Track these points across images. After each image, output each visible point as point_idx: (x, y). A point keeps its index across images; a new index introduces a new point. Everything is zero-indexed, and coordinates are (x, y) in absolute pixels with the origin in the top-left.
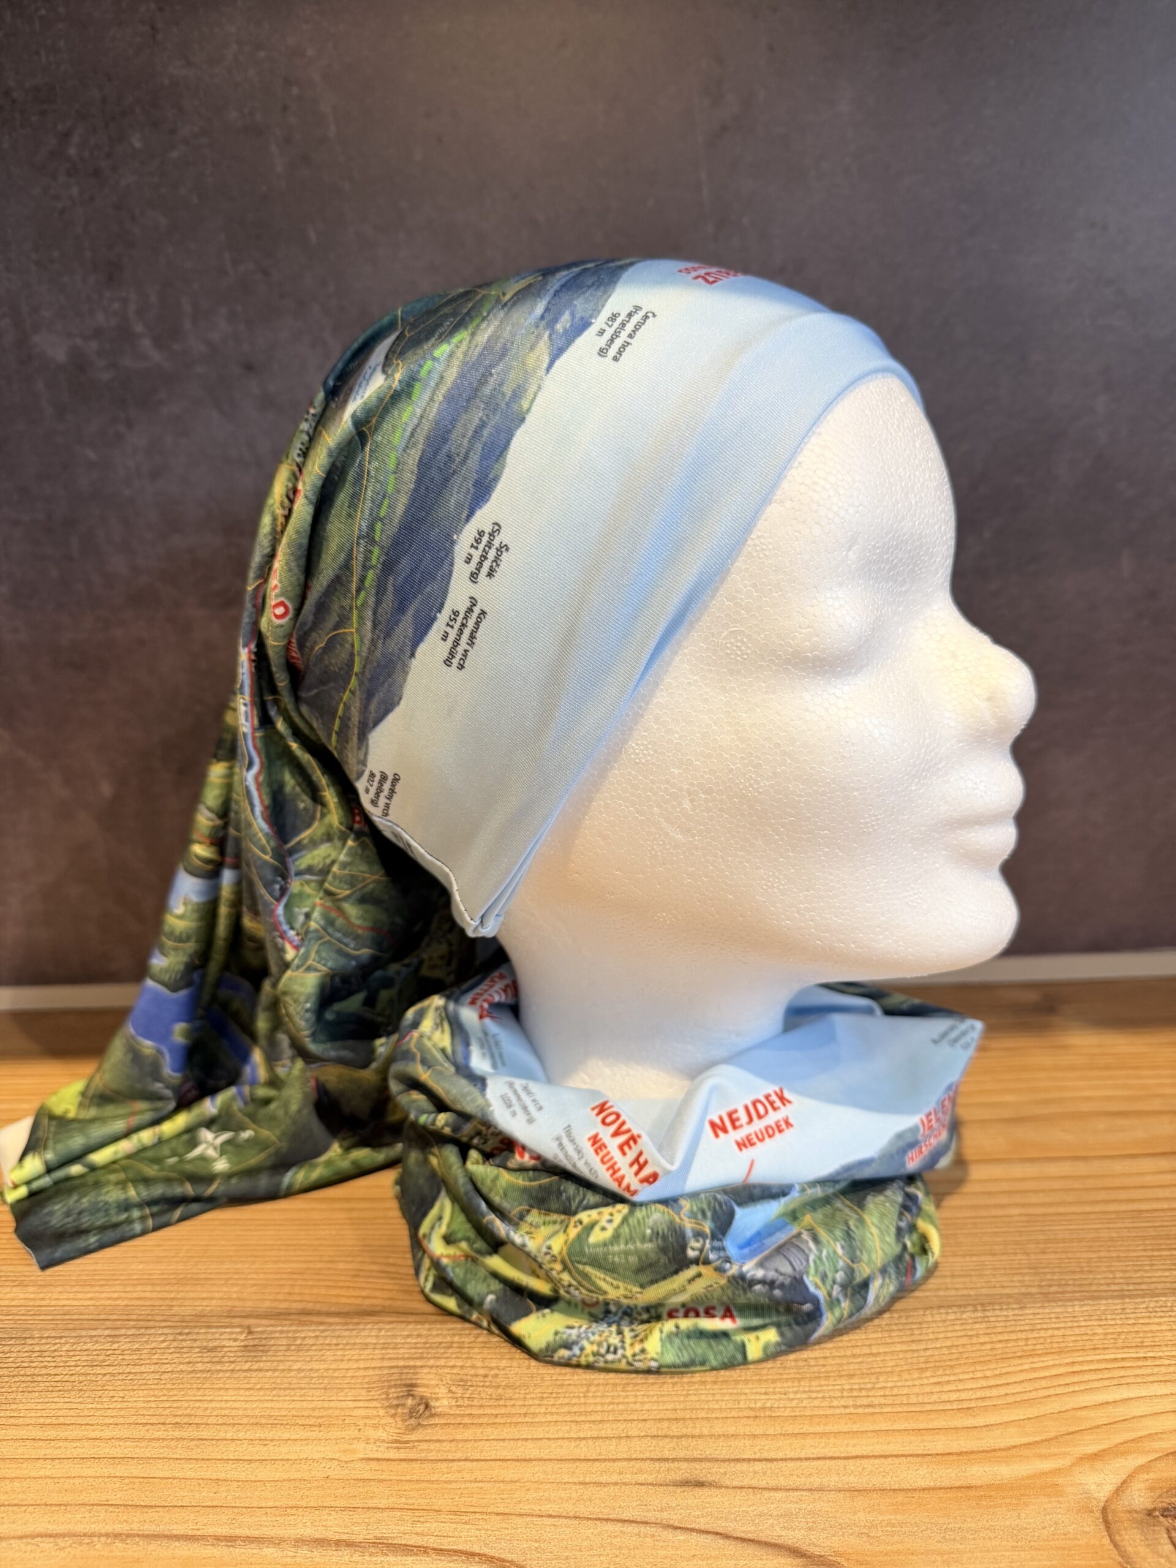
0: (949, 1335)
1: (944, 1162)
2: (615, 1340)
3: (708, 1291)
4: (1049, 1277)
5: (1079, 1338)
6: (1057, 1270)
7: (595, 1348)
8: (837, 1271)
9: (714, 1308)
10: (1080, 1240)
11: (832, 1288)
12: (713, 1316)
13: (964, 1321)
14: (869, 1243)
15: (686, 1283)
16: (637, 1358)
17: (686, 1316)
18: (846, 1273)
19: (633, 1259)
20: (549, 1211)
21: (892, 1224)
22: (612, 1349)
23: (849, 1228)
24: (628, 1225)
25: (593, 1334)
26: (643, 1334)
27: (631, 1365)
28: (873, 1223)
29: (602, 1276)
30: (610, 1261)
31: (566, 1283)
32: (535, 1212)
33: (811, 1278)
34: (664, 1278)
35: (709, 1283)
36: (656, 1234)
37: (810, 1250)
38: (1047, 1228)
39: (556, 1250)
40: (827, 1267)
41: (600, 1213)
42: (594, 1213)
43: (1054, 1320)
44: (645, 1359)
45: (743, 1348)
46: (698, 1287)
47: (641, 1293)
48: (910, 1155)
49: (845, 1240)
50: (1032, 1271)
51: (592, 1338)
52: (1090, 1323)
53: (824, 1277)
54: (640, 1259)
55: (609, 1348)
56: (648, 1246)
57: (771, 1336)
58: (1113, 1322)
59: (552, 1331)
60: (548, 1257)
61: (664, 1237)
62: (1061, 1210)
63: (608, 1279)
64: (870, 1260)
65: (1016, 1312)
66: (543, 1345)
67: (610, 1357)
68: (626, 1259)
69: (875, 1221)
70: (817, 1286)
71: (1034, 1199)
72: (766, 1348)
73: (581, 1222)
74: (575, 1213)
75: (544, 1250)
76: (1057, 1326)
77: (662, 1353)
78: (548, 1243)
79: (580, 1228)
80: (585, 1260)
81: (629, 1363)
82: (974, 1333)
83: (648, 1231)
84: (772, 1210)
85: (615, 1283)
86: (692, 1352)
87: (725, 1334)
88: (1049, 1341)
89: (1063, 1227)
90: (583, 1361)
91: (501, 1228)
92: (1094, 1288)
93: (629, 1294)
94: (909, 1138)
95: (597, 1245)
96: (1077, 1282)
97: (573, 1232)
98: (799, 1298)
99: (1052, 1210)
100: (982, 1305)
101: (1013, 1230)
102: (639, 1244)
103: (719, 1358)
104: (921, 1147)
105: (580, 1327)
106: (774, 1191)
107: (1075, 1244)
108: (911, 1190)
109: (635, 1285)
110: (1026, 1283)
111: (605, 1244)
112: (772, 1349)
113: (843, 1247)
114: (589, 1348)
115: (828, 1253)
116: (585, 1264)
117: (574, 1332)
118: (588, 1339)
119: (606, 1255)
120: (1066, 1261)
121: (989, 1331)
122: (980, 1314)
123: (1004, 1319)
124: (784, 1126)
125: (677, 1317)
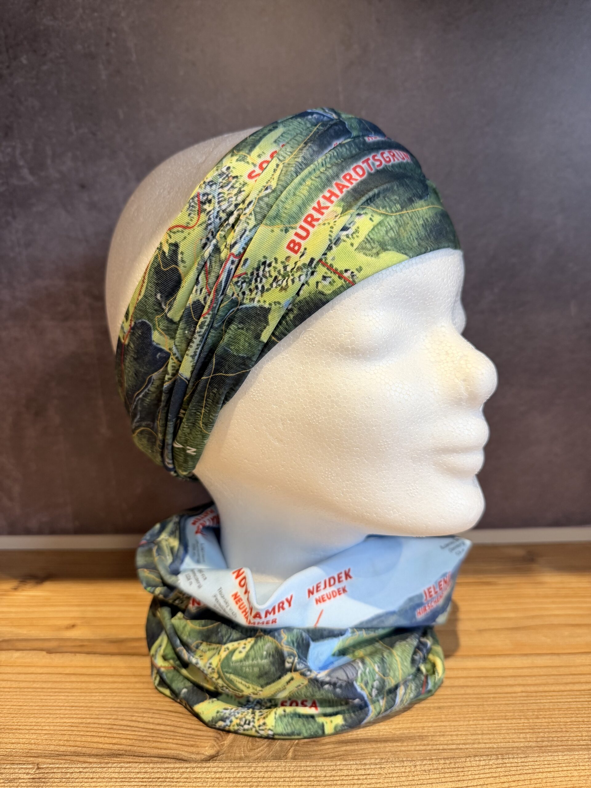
0: (482, 776)
1: (442, 619)
2: (249, 717)
3: (299, 689)
4: (542, 735)
5: (563, 779)
6: (546, 730)
7: (238, 721)
8: (374, 681)
9: (306, 701)
10: (560, 709)
11: (372, 690)
12: (305, 706)
13: (491, 766)
14: (394, 666)
15: (285, 684)
16: (261, 728)
17: (291, 705)
18: (380, 682)
19: (256, 670)
20: (211, 643)
21: (408, 656)
22: (247, 722)
23: (383, 657)
24: (254, 649)
25: (238, 713)
26: (266, 714)
27: (258, 733)
28: (397, 655)
29: (240, 681)
30: (244, 671)
31: (221, 685)
32: (204, 644)
33: (358, 683)
34: (274, 681)
35: (298, 684)
36: (269, 655)
37: (359, 667)
38: (539, 701)
39: (214, 665)
40: (368, 678)
41: (239, 644)
42: (235, 644)
43: (547, 766)
44: (266, 729)
45: (322, 727)
46: (292, 687)
47: (261, 691)
48: (418, 610)
49: (380, 663)
50: (531, 731)
51: (237, 716)
52: (569, 768)
53: (366, 684)
54: (260, 669)
55: (246, 721)
56: (265, 661)
57: (339, 720)
58: (583, 768)
59: (216, 711)
60: (210, 670)
61: (273, 656)
62: (546, 688)
63: (243, 682)
64: (394, 676)
65: (523, 760)
66: (210, 719)
67: (246, 727)
68: (253, 670)
69: (399, 654)
70: (362, 689)
71: (530, 681)
72: (336, 728)
73: (228, 649)
74: (225, 643)
75: (208, 665)
76: (549, 770)
77: (275, 726)
78: (210, 661)
79: (227, 652)
80: (230, 671)
81: (257, 731)
82: (497, 775)
83: (265, 653)
84: (336, 644)
85: (247, 685)
86: (293, 728)
87: (312, 717)
88: (544, 781)
89: (548, 701)
90: (232, 728)
91: (185, 655)
92: (570, 743)
93: (256, 692)
94: (417, 601)
95: (236, 662)
96: (559, 739)
97: (223, 654)
98: (351, 695)
99: (541, 689)
100: (502, 754)
101: (518, 702)
102: (259, 661)
103: (309, 732)
104: (425, 607)
105: (232, 709)
106: (336, 633)
107: (557, 712)
108: (423, 640)
109: (258, 686)
110: (528, 740)
111: (241, 661)
112: (339, 728)
113: (379, 667)
114: (235, 721)
115: (370, 670)
116: (230, 673)
117: (228, 712)
118: (235, 716)
119: (242, 667)
120: (552, 724)
121: (507, 773)
122: (500, 761)
123: (516, 764)
124: (342, 592)
125: (285, 706)
